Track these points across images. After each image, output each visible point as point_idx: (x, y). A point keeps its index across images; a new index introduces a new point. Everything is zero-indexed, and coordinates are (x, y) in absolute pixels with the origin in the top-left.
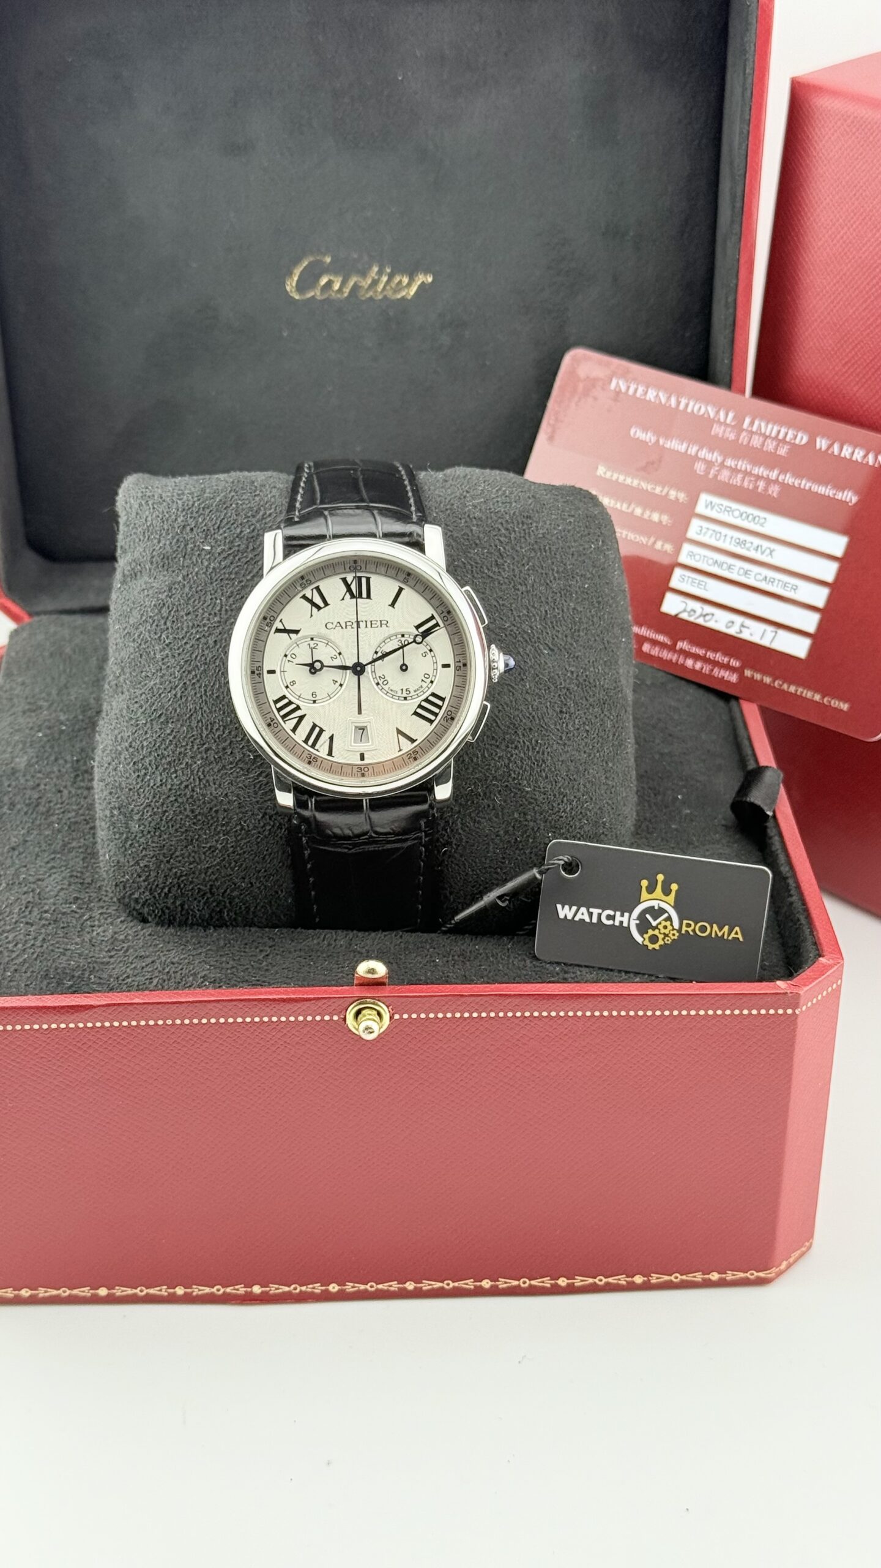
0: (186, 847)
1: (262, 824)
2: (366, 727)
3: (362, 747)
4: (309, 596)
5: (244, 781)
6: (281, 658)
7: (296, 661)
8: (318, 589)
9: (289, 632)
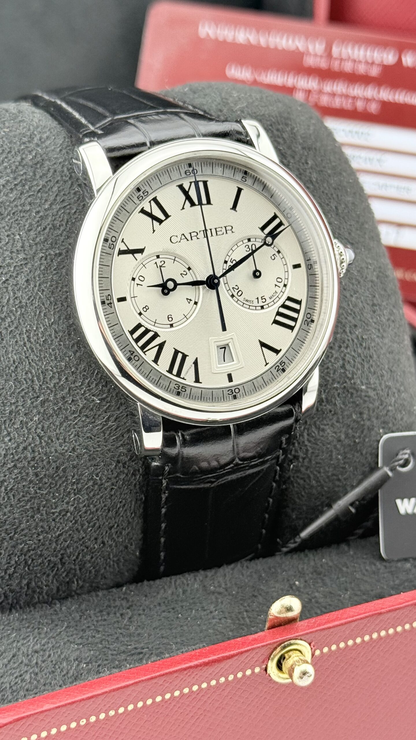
0: (33, 517)
1: (115, 474)
2: (228, 345)
3: (228, 367)
4: (148, 209)
5: (91, 430)
6: (129, 282)
7: (145, 284)
8: (155, 200)
9: (133, 252)
